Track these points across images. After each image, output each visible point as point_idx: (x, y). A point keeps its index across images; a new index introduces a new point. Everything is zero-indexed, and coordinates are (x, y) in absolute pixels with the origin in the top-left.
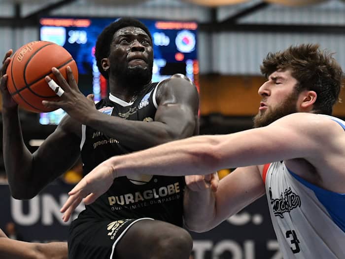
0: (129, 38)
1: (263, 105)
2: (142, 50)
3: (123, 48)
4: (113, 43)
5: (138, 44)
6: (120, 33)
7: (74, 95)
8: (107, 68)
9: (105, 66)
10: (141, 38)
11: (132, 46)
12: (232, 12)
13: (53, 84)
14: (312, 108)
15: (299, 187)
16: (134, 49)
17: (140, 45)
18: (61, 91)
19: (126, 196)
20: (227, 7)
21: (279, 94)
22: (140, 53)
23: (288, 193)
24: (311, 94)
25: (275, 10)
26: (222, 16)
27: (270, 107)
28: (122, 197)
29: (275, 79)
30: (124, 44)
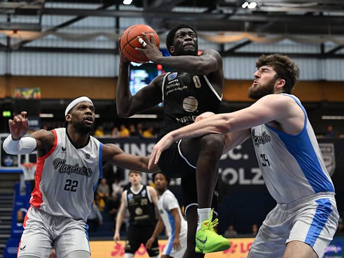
0: (183, 34)
1: (256, 82)
2: (191, 40)
3: (181, 40)
4: (175, 37)
5: (188, 37)
6: (179, 31)
7: (152, 47)
8: (173, 51)
9: (172, 50)
10: (190, 34)
11: (185, 38)
12: (232, 46)
13: (141, 40)
14: (282, 89)
15: (270, 132)
16: (186, 40)
17: (190, 38)
18: (145, 44)
19: (184, 118)
20: (229, 43)
21: (265, 78)
22: (190, 42)
23: (264, 134)
24: (283, 81)
25: (255, 45)
26: (227, 48)
27: (260, 84)
28: (182, 119)
29: (263, 70)
30: (181, 38)
